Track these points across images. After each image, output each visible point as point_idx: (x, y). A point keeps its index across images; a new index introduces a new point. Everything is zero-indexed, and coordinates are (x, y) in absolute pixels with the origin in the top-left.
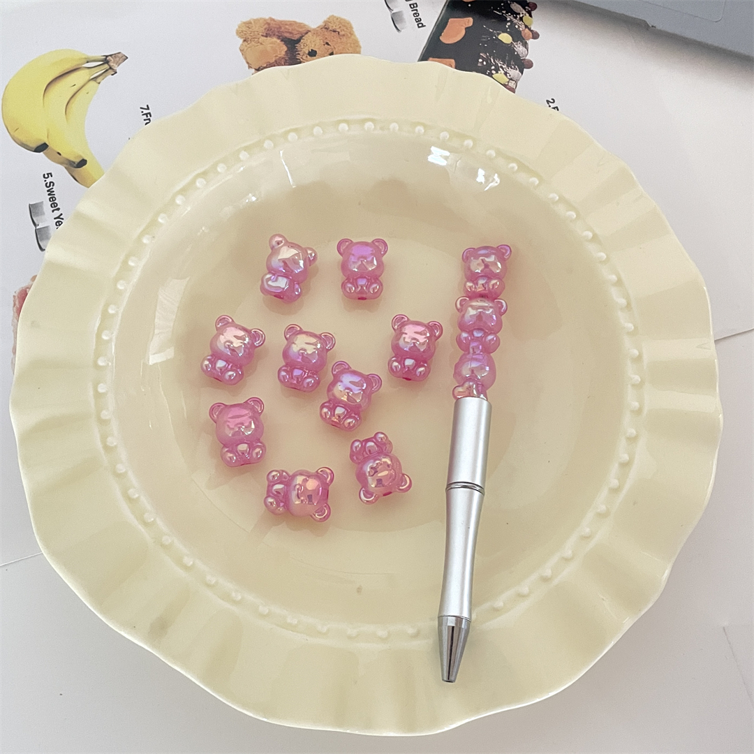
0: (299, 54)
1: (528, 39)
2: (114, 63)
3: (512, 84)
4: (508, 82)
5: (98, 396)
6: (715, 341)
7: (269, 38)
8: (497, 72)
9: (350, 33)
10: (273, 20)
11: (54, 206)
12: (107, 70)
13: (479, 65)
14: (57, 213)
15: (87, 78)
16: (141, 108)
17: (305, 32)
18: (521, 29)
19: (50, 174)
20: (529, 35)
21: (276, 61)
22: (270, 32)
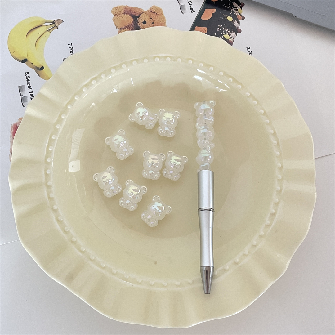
0: (138, 23)
2: (57, 23)
3: (232, 40)
4: (230, 39)
5: (46, 175)
6: (315, 159)
7: (126, 15)
8: (225, 34)
9: (161, 14)
10: (128, 7)
11: (30, 87)
12: (54, 27)
13: (218, 30)
14: (31, 91)
15: (45, 31)
16: (69, 45)
17: (142, 12)
18: (237, 15)
19: (28, 73)
20: (240, 18)
21: (128, 25)
22: (126, 12)
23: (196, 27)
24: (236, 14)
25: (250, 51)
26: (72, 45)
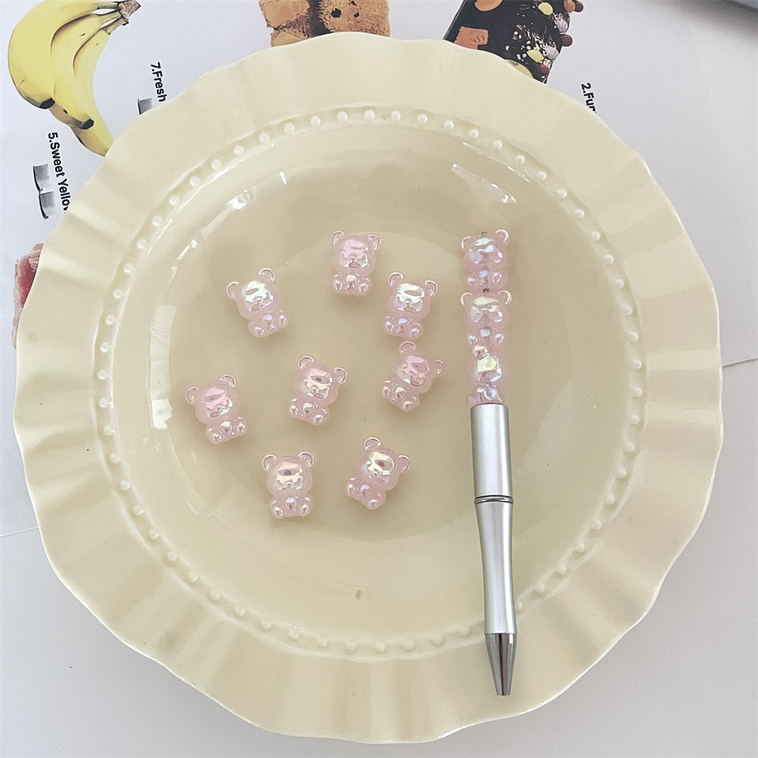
0: (322, 13)
1: (571, 12)
2: (126, 11)
3: (547, 63)
4: (543, 61)
8: (532, 49)
11: (59, 169)
12: (118, 19)
13: (514, 38)
14: (61, 179)
15: (97, 28)
16: (152, 66)
19: (55, 134)
20: (572, 6)
21: (297, 20)
25: (589, 95)
26: (159, 67)
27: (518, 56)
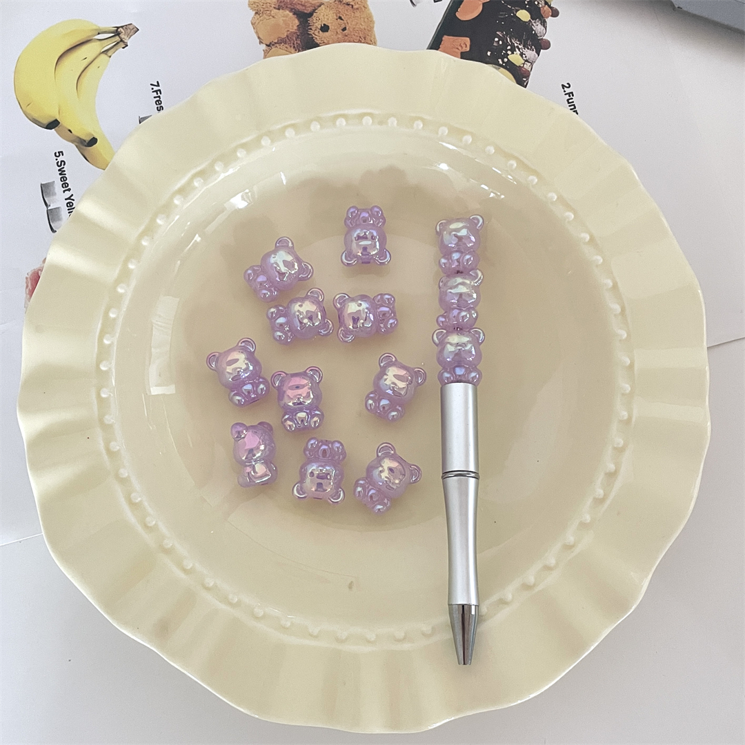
0: (311, 29)
1: (548, 17)
2: (125, 35)
3: (527, 66)
4: (524, 64)
5: (101, 401)
6: (708, 348)
7: (281, 11)
8: (513, 53)
9: (364, 7)
11: (65, 185)
12: (118, 43)
13: (495, 44)
14: (68, 194)
15: (98, 53)
16: (152, 85)
17: (318, 4)
18: (540, 6)
19: (61, 153)
20: (549, 12)
21: (287, 36)
22: (282, 4)
23: (445, 38)
24: (539, 3)
25: (569, 94)
27: (500, 60)
